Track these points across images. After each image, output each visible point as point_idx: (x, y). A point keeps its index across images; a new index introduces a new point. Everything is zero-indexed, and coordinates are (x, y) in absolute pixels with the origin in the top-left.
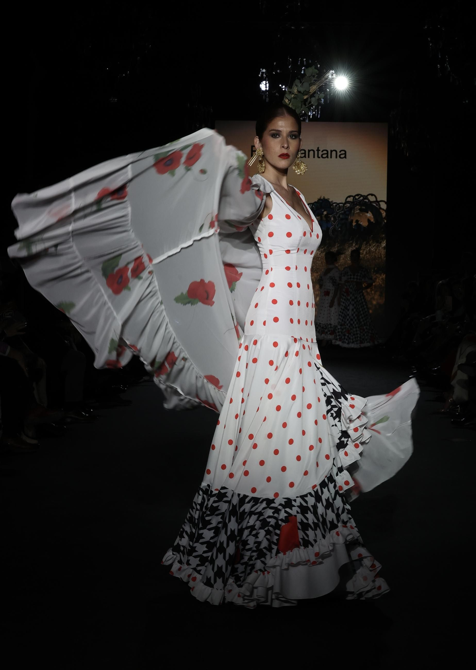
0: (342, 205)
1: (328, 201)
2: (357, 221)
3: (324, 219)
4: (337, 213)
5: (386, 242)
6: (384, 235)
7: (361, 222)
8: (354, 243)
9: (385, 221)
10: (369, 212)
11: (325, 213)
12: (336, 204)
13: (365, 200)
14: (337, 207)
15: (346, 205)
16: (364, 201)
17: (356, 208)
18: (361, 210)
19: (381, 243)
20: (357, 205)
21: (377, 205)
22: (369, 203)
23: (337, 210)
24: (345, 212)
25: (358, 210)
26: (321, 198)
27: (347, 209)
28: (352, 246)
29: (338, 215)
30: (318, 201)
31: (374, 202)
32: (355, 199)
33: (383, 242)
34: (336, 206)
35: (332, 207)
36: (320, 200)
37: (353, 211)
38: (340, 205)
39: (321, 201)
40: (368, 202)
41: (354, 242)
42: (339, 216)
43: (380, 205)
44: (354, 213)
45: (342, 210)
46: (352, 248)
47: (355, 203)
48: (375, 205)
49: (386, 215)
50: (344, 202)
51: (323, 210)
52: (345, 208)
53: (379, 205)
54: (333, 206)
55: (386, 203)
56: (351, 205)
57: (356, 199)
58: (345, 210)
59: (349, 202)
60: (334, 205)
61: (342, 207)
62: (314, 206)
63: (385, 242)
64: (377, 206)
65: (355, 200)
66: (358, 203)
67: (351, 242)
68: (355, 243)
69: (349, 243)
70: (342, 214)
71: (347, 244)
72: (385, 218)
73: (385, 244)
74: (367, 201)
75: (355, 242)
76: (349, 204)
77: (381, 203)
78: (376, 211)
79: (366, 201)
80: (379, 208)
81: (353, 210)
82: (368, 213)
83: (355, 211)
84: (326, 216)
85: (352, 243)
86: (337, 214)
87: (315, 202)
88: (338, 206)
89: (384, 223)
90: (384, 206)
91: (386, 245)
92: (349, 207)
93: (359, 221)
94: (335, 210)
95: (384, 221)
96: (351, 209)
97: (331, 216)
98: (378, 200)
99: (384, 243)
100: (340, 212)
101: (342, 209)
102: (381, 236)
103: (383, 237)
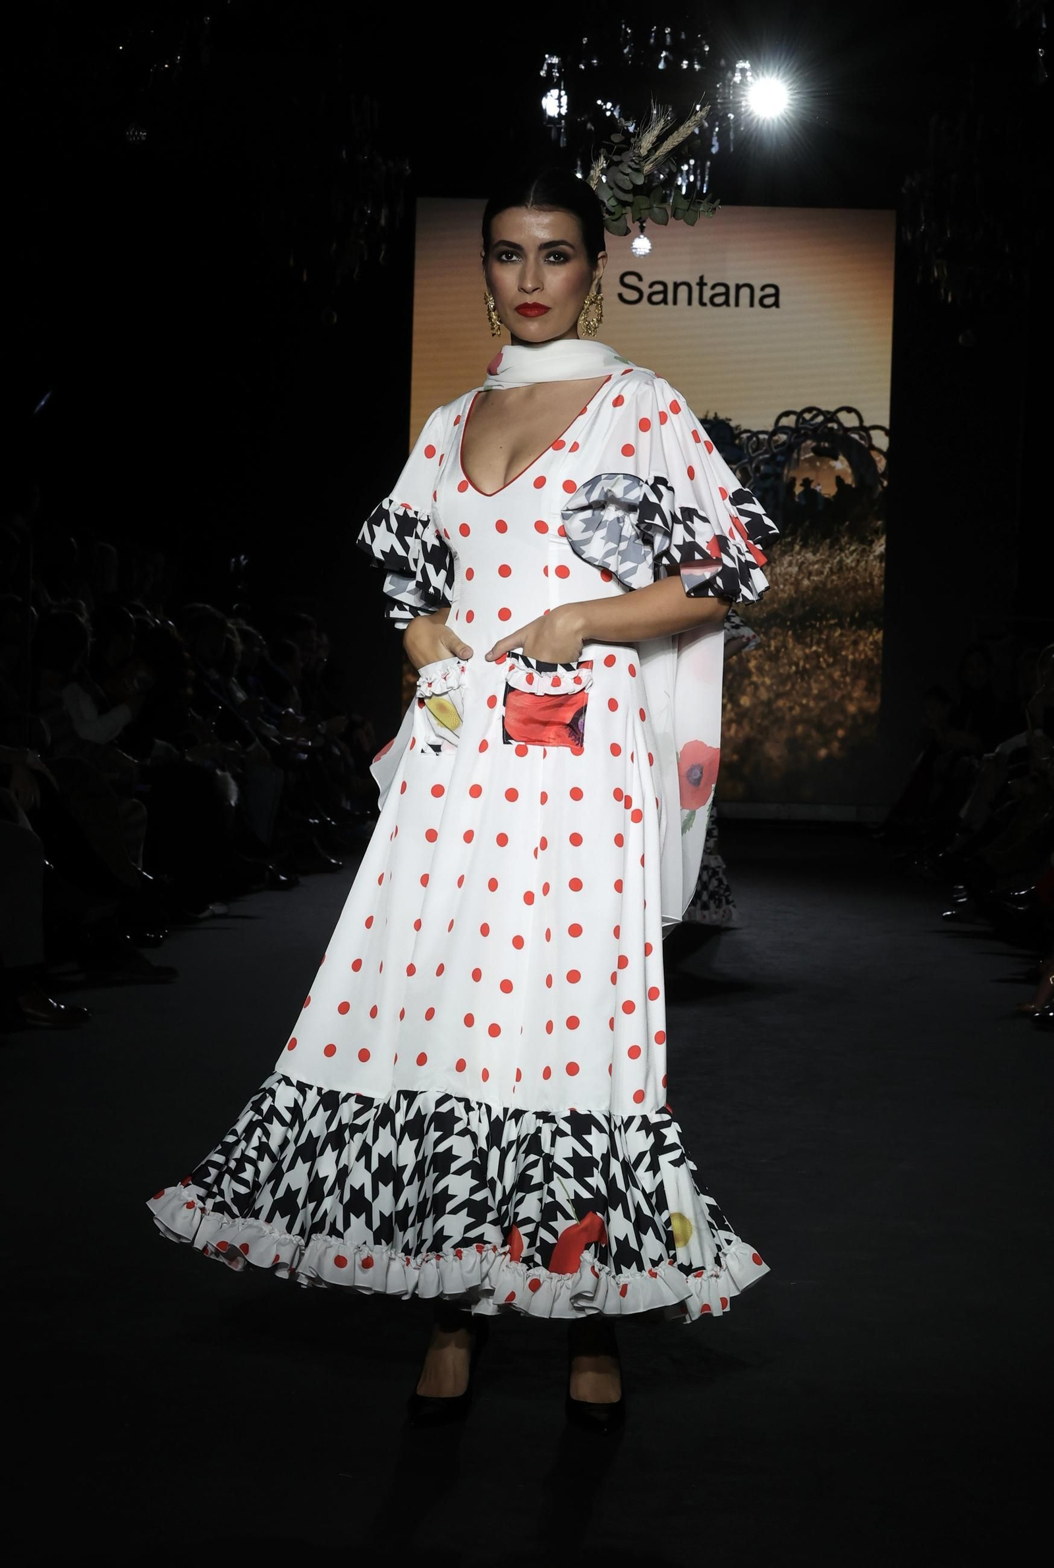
0: (766, 437)
1: (728, 425)
2: (807, 483)
4: (751, 460)
5: (887, 542)
6: (880, 523)
7: (819, 485)
8: (798, 541)
9: (885, 483)
10: (841, 457)
12: (749, 434)
13: (830, 425)
14: (751, 442)
15: (776, 438)
16: (826, 427)
17: (803, 445)
18: (819, 452)
19: (872, 542)
20: (806, 437)
21: (862, 437)
22: (841, 432)
23: (750, 451)
24: (774, 456)
25: (809, 451)
26: (706, 416)
27: (780, 449)
28: (792, 550)
29: (754, 465)
31: (853, 429)
32: (801, 420)
33: (876, 541)
34: (749, 438)
35: (737, 442)
37: (795, 456)
38: (761, 436)
40: (838, 429)
41: (799, 539)
42: (757, 469)
43: (870, 438)
44: (798, 460)
45: (766, 452)
46: (792, 556)
47: (802, 432)
48: (856, 436)
49: (887, 466)
50: (770, 429)
52: (773, 446)
53: (867, 438)
54: (741, 439)
55: (886, 433)
56: (789, 438)
57: (804, 421)
58: (775, 451)
59: (784, 429)
60: (745, 436)
61: (766, 444)
63: (883, 541)
64: (863, 442)
65: (802, 424)
66: (810, 433)
67: (789, 539)
68: (801, 543)
69: (783, 543)
70: (766, 462)
71: (779, 546)
72: (883, 475)
73: (884, 547)
74: (835, 426)
75: (800, 541)
76: (785, 433)
77: (873, 433)
78: (860, 455)
79: (832, 428)
80: (867, 446)
81: (796, 451)
82: (836, 459)
83: (802, 453)
85: (792, 544)
86: (750, 462)
88: (754, 439)
89: (880, 488)
90: (881, 441)
91: (886, 549)
92: (784, 443)
93: (812, 481)
94: (745, 451)
95: (882, 483)
96: (789, 449)
98: (867, 424)
99: (882, 545)
100: (761, 457)
101: (764, 448)
102: (872, 525)
103: (878, 528)
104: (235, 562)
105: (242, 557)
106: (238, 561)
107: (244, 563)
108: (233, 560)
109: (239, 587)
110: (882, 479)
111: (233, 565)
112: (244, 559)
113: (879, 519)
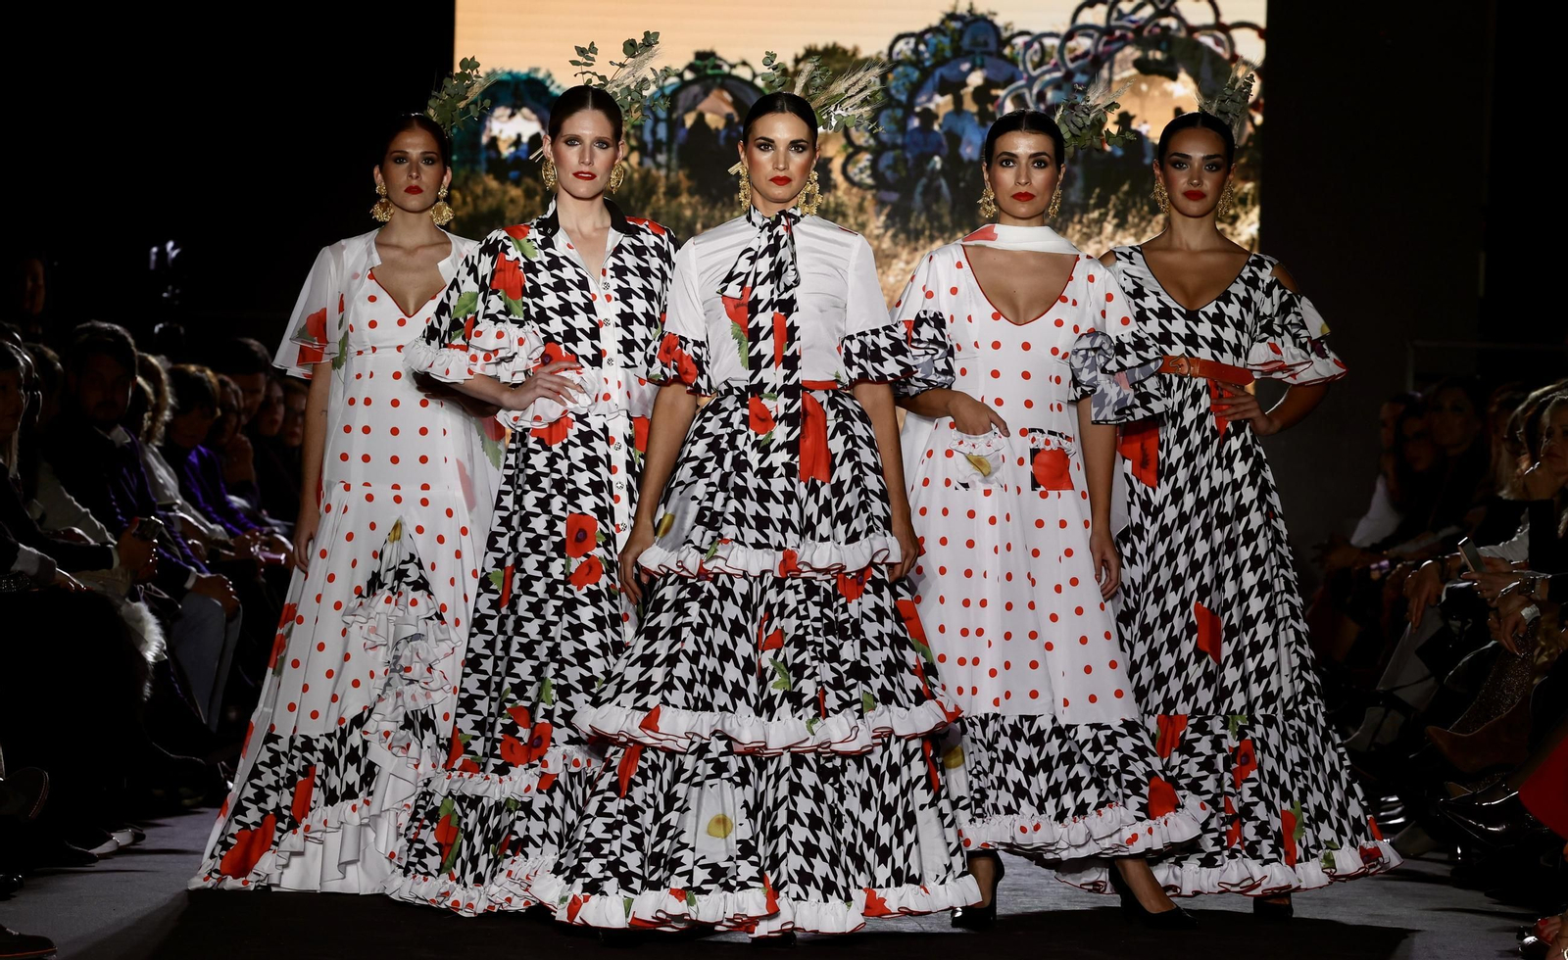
0: (1056, 42)
1: (991, 23)
2: (1125, 120)
3: (970, 106)
4: (1031, 80)
5: (1262, 218)
6: (1249, 186)
7: (1145, 122)
8: (1109, 218)
9: (1259, 119)
10: (1183, 76)
11: (976, 79)
12: (1026, 38)
13: (1164, 22)
14: (1030, 52)
15: (1071, 44)
16: (1157, 25)
17: (1119, 56)
18: (1144, 67)
19: (1235, 219)
20: (1124, 41)
21: (1218, 42)
22: (1183, 34)
23: (1029, 66)
24: (1069, 75)
25: (1130, 65)
26: (955, 8)
27: (1080, 62)
28: (1100, 233)
29: (1035, 90)
30: (943, 22)
31: (1205, 28)
32: (1115, 15)
33: (1243, 216)
34: (1028, 46)
35: (1007, 51)
36: (952, 16)
37: (1105, 73)
38: (1048, 42)
39: (955, 25)
40: (1178, 29)
41: (1112, 213)
42: (1041, 96)
43: (1232, 43)
44: (1110, 81)
45: (1056, 68)
46: (1100, 242)
47: (1118, 33)
48: (1207, 40)
49: (1265, 90)
50: (1063, 28)
51: (965, 67)
52: (1067, 56)
53: (1227, 44)
54: (1013, 47)
55: (1263, 34)
56: (1096, 45)
57: (1121, 15)
58: (1071, 66)
59: (1086, 30)
60: (1020, 41)
61: (1056, 56)
62: (922, 47)
63: (1255, 213)
64: (1219, 50)
65: (1117, 19)
66: (1130, 35)
67: (1095, 214)
68: (1115, 221)
69: (1085, 220)
70: (1057, 85)
71: (1078, 227)
72: (1255, 106)
73: (1256, 226)
74: (1172, 23)
75: (1115, 217)
76: (1090, 36)
77: (1236, 34)
78: (1213, 70)
79: (1167, 28)
80: (1227, 56)
81: (1106, 65)
82: (1174, 77)
83: (1116, 69)
84: (982, 95)
85: (1100, 221)
86: (1029, 86)
87: (930, 30)
88: (1036, 46)
89: (1249, 129)
90: (1251, 48)
91: (1260, 230)
92: (1086, 54)
93: (1133, 117)
94: (1021, 68)
95: (1252, 119)
96: (1095, 63)
97: (1001, 93)
98: (1227, 19)
99: (1252, 223)
100: (1047, 77)
101: (1053, 61)
102: (1235, 190)
103: (1247, 194)
104: (157, 254)
105: (170, 245)
106: (163, 253)
107: (174, 254)
108: (155, 250)
109: (165, 295)
110: (1253, 113)
111: (153, 258)
112: (174, 248)
113: (1246, 179)
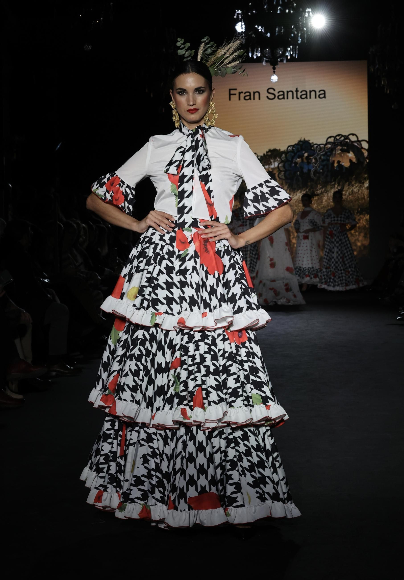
0: (323, 146)
1: (309, 142)
2: (339, 162)
3: (305, 161)
4: (318, 155)
6: (366, 175)
7: (343, 162)
9: (368, 161)
10: (351, 152)
11: (306, 155)
12: (316, 145)
13: (346, 140)
14: (318, 148)
15: (326, 146)
16: (345, 141)
17: (337, 148)
18: (342, 150)
19: (363, 183)
20: (338, 145)
21: (358, 144)
22: (350, 143)
23: (317, 151)
24: (326, 153)
25: (339, 150)
26: (301, 139)
27: (329, 150)
28: (335, 186)
29: (319, 157)
30: (298, 142)
31: (355, 142)
32: (335, 139)
33: (365, 182)
34: (317, 147)
35: (313, 148)
36: (300, 141)
37: (334, 152)
38: (321, 146)
39: (301, 143)
40: (349, 142)
42: (320, 158)
43: (361, 145)
44: (335, 154)
45: (323, 152)
46: (335, 189)
47: (336, 143)
48: (356, 144)
49: (368, 154)
50: (324, 143)
51: (304, 152)
52: (326, 149)
53: (360, 144)
54: (314, 147)
55: (367, 142)
56: (332, 146)
57: (337, 139)
58: (326, 151)
59: (329, 143)
60: (315, 146)
61: (323, 148)
62: (294, 148)
63: (368, 182)
64: (359, 146)
65: (336, 140)
66: (339, 144)
67: (333, 183)
68: (337, 184)
69: (331, 184)
70: (324, 155)
71: (329, 186)
72: (367, 158)
74: (348, 141)
76: (330, 144)
77: (362, 143)
78: (358, 151)
79: (347, 142)
80: (360, 147)
81: (334, 151)
82: (349, 153)
83: (336, 151)
84: (307, 158)
85: (334, 185)
86: (318, 156)
87: (296, 144)
88: (319, 147)
89: (366, 163)
90: (365, 145)
91: (369, 185)
92: (330, 148)
94: (316, 152)
95: (366, 161)
96: (332, 150)
97: (312, 157)
98: (360, 139)
99: (367, 184)
100: (321, 154)
101: (323, 150)
102: (363, 176)
103: (366, 177)
110: (366, 159)
113: (366, 174)
